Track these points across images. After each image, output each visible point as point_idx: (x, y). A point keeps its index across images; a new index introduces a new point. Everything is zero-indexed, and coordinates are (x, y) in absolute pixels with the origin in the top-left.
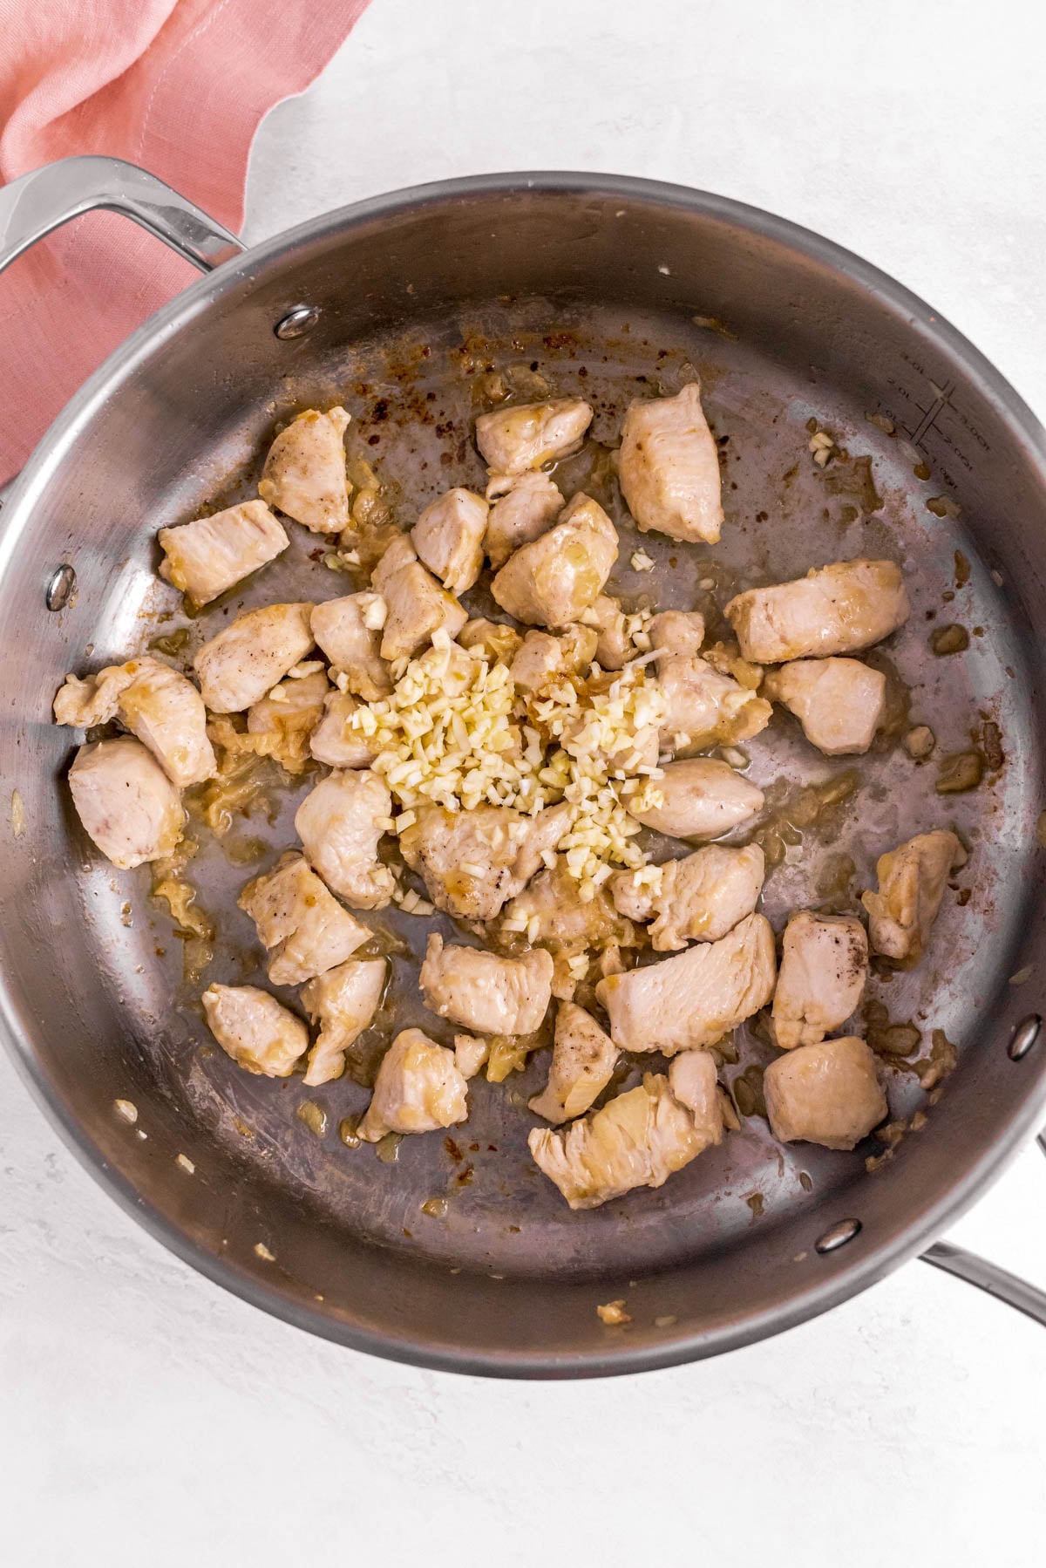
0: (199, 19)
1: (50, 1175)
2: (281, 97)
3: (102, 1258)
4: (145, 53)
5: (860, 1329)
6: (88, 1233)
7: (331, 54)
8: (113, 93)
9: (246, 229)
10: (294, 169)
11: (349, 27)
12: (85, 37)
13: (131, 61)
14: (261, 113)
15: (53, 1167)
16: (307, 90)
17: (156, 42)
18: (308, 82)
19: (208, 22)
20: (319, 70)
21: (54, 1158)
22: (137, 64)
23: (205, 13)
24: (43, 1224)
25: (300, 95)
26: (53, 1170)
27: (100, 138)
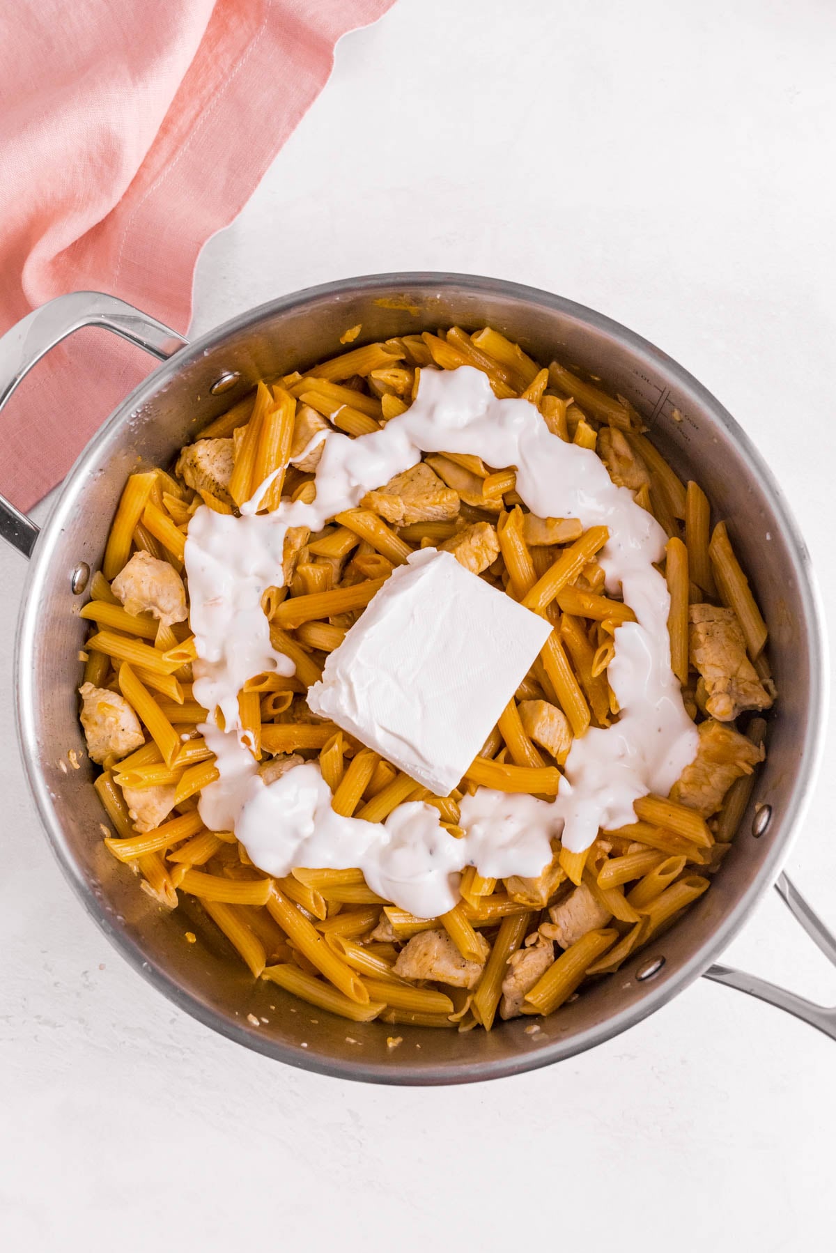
0: (155, 178)
1: (86, 987)
2: (214, 231)
3: (124, 1042)
4: (119, 203)
5: (652, 1068)
6: (114, 1025)
7: (247, 198)
8: (98, 232)
9: (194, 321)
10: (225, 278)
11: (259, 179)
12: (77, 196)
13: (110, 210)
14: (201, 244)
15: (87, 980)
16: (233, 222)
17: (126, 195)
18: (232, 218)
19: (161, 179)
20: (240, 209)
21: (87, 974)
22: (113, 211)
23: (159, 173)
24: (82, 1021)
25: (228, 227)
26: (87, 983)
27: (89, 261)
